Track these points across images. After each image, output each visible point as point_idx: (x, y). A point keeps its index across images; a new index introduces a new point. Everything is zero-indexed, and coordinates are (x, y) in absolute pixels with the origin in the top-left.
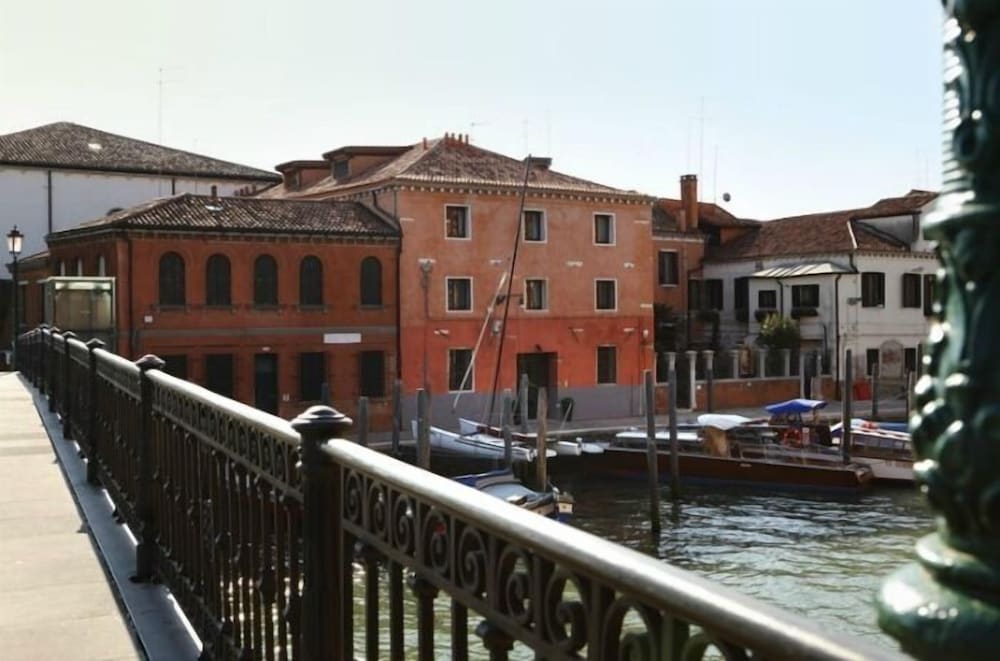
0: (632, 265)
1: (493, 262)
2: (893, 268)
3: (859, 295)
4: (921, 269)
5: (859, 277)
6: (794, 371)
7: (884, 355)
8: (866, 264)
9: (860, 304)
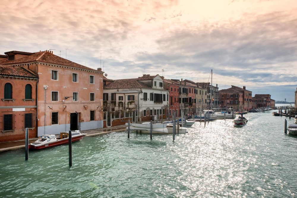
0: (98, 89)
1: (64, 87)
2: (149, 92)
3: (143, 98)
4: (153, 92)
5: (143, 94)
6: (131, 116)
7: (147, 111)
8: (144, 91)
9: (143, 100)
